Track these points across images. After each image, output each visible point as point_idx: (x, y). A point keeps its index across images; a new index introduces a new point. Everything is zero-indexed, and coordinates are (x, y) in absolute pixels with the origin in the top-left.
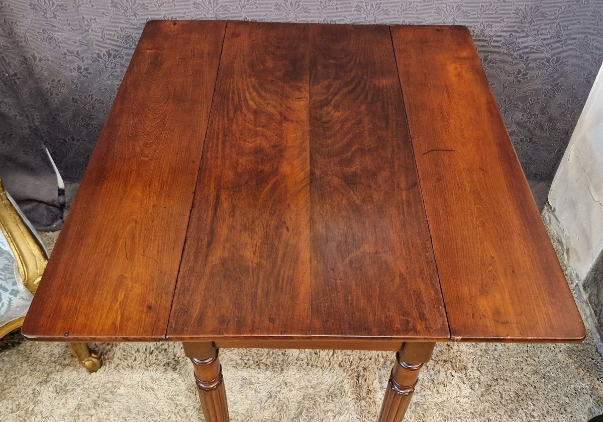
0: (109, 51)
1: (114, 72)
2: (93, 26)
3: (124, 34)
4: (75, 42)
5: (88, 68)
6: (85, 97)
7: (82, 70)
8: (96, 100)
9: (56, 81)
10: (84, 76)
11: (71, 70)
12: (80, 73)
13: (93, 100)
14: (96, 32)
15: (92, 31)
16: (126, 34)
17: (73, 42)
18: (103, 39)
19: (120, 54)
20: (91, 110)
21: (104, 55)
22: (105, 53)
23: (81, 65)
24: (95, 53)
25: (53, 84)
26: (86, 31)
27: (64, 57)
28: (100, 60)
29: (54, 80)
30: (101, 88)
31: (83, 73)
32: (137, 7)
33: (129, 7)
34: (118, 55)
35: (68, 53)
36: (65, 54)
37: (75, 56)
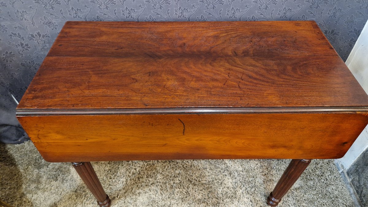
0: (39, 32)
1: (44, 46)
2: (25, 16)
3: (47, 21)
4: (16, 28)
5: (28, 44)
6: (29, 63)
7: (24, 46)
8: (37, 64)
9: (9, 53)
10: (26, 49)
11: (17, 46)
12: (23, 47)
13: (35, 65)
14: (28, 20)
15: (25, 19)
16: (49, 21)
17: (15, 27)
18: (34, 25)
19: (46, 34)
20: (34, 70)
21: (36, 35)
22: (37, 34)
23: (23, 42)
24: (30, 34)
25: (6, 55)
26: (21, 20)
27: (11, 38)
28: (34, 38)
29: (7, 53)
30: (38, 56)
31: (25, 48)
32: (53, 3)
33: (47, 3)
34: (45, 35)
35: (12, 35)
36: (11, 36)
37: (18, 37)
